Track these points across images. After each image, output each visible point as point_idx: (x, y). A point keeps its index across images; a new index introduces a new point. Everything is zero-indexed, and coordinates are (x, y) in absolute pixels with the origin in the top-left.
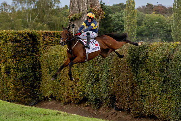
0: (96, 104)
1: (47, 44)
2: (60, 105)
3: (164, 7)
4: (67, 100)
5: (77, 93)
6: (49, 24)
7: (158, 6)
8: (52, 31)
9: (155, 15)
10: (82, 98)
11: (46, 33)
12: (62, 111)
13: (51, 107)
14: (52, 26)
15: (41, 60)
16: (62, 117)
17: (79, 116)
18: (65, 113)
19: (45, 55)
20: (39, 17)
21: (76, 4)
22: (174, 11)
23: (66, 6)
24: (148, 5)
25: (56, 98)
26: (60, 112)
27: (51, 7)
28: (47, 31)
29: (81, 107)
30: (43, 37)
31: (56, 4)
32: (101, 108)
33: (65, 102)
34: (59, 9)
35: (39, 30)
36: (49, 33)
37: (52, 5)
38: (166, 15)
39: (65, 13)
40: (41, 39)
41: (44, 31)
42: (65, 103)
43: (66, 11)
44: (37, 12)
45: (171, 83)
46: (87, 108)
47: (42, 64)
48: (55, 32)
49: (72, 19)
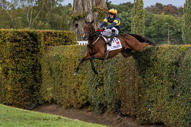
0: (99, 109)
1: (49, 45)
3: (174, 7)
4: (69, 105)
5: (80, 97)
6: (50, 23)
7: (168, 6)
8: (54, 31)
9: (165, 16)
10: (85, 102)
11: (48, 33)
12: (63, 116)
13: (52, 112)
14: (54, 25)
15: (41, 61)
16: (63, 122)
17: (81, 121)
18: (67, 118)
19: (46, 56)
20: (40, 15)
21: (80, 2)
22: (185, 12)
23: (70, 4)
24: (158, 5)
25: (57, 102)
26: (61, 117)
27: (53, 5)
28: (48, 31)
29: (84, 112)
30: (45, 37)
31: (59, 2)
32: (105, 114)
33: (67, 106)
35: (40, 29)
36: (51, 33)
37: (54, 3)
38: (176, 16)
39: (69, 11)
40: (42, 38)
41: (46, 30)
42: (67, 108)
43: (69, 10)
44: (39, 10)
45: (181, 88)
46: (90, 113)
47: (42, 65)
48: (58, 31)
49: (75, 18)
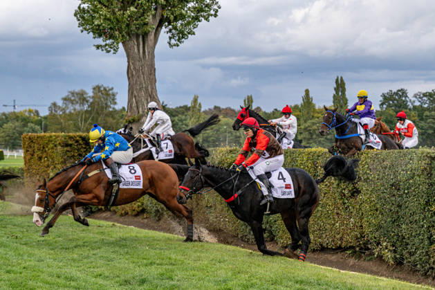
0: (156, 216)
2: (116, 217)
4: (123, 212)
7: (226, 109)
10: (141, 208)
12: (118, 223)
13: (106, 219)
16: (118, 229)
17: (136, 228)
18: (121, 225)
20: (92, 119)
21: (134, 104)
23: (124, 108)
24: (216, 108)
26: (116, 224)
27: (106, 109)
29: (139, 219)
31: (112, 106)
32: (162, 221)
34: (115, 111)
37: (107, 106)
42: (122, 215)
43: (124, 113)
44: (91, 114)
46: (146, 220)
49: (130, 121)
